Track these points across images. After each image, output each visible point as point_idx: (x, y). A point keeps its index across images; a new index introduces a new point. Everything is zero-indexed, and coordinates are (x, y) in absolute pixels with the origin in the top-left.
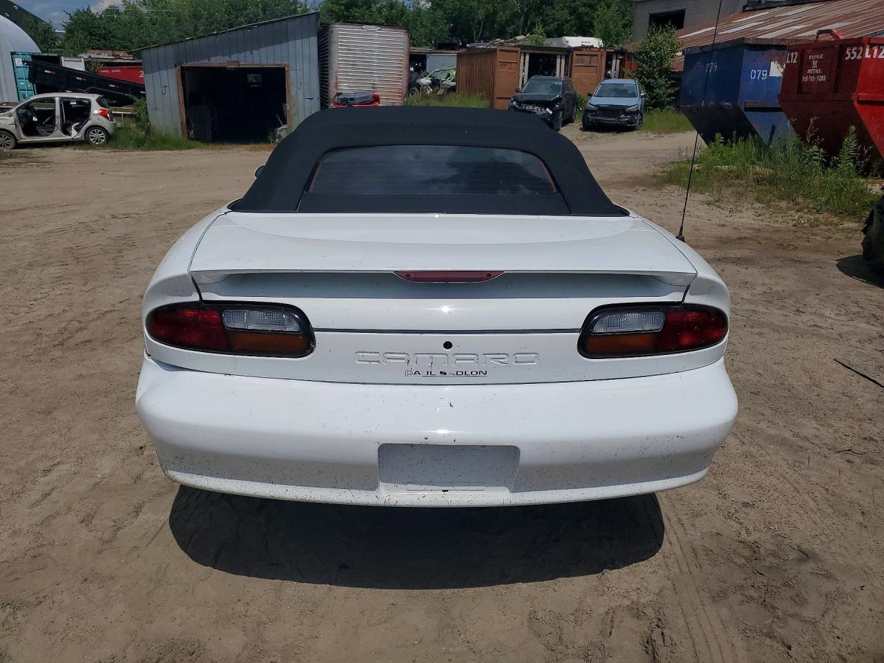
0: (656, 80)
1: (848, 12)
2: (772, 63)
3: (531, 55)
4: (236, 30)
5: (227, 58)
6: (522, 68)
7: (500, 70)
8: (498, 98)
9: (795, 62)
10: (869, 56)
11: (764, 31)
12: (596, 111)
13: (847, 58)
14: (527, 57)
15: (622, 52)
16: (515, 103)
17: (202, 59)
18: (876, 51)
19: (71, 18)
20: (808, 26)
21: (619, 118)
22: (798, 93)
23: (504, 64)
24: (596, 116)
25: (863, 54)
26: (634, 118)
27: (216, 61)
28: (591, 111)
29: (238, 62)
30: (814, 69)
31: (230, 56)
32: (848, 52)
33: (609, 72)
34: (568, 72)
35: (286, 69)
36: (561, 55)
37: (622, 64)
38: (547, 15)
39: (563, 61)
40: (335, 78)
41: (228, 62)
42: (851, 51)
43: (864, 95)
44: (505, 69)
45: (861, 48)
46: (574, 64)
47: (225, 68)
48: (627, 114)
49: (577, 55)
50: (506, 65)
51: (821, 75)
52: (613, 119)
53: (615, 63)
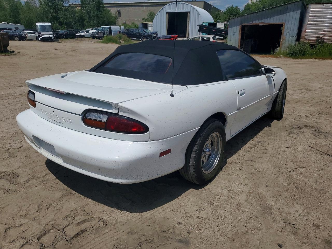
4: (265, 10)
5: (260, 21)
17: (250, 22)
19: (226, 9)
27: (255, 23)
29: (264, 22)
31: (261, 21)
35: (284, 24)
40: (305, 28)
41: (260, 23)
47: (258, 25)
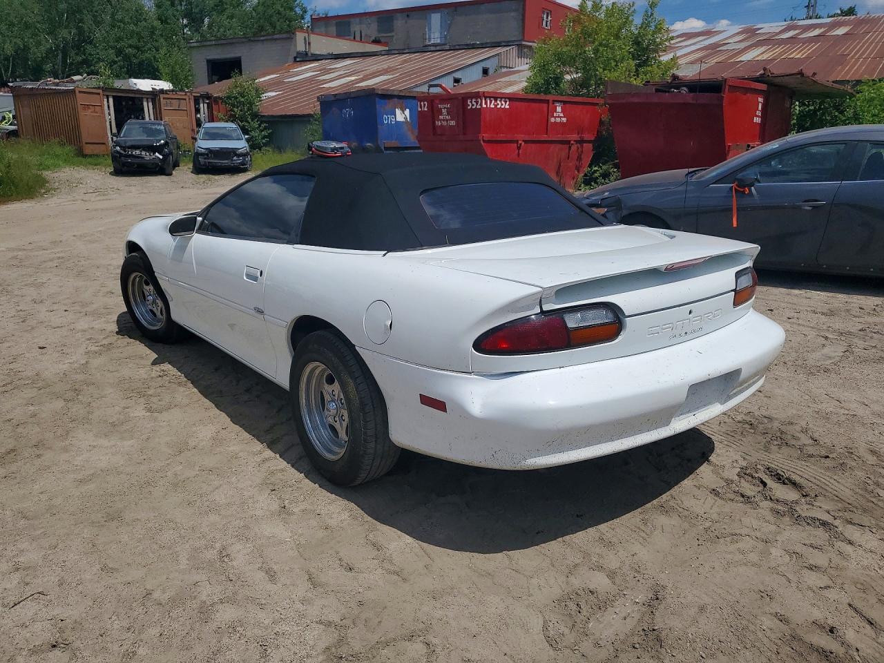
0: (249, 123)
1: (385, 66)
2: (397, 110)
3: (114, 97)
6: (106, 111)
7: (82, 114)
8: (86, 143)
9: (426, 109)
10: (485, 106)
11: (324, 80)
12: (207, 155)
13: (469, 108)
14: (111, 100)
15: (207, 96)
16: (118, 148)
18: (488, 101)
20: (359, 77)
21: (232, 160)
22: (434, 135)
23: (87, 107)
24: (208, 159)
25: (481, 105)
26: (245, 159)
28: (202, 154)
30: (444, 115)
32: (469, 103)
33: (199, 116)
34: (158, 115)
36: (147, 99)
37: (210, 107)
38: (90, 54)
39: (150, 104)
42: (471, 102)
43: (487, 136)
44: (89, 112)
45: (479, 100)
46: (163, 108)
48: (239, 156)
49: (164, 98)
50: (89, 108)
51: (451, 120)
52: (226, 161)
53: (203, 107)
